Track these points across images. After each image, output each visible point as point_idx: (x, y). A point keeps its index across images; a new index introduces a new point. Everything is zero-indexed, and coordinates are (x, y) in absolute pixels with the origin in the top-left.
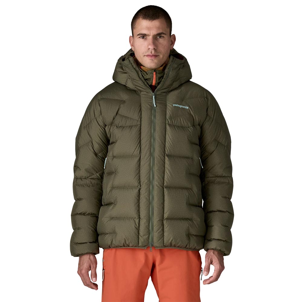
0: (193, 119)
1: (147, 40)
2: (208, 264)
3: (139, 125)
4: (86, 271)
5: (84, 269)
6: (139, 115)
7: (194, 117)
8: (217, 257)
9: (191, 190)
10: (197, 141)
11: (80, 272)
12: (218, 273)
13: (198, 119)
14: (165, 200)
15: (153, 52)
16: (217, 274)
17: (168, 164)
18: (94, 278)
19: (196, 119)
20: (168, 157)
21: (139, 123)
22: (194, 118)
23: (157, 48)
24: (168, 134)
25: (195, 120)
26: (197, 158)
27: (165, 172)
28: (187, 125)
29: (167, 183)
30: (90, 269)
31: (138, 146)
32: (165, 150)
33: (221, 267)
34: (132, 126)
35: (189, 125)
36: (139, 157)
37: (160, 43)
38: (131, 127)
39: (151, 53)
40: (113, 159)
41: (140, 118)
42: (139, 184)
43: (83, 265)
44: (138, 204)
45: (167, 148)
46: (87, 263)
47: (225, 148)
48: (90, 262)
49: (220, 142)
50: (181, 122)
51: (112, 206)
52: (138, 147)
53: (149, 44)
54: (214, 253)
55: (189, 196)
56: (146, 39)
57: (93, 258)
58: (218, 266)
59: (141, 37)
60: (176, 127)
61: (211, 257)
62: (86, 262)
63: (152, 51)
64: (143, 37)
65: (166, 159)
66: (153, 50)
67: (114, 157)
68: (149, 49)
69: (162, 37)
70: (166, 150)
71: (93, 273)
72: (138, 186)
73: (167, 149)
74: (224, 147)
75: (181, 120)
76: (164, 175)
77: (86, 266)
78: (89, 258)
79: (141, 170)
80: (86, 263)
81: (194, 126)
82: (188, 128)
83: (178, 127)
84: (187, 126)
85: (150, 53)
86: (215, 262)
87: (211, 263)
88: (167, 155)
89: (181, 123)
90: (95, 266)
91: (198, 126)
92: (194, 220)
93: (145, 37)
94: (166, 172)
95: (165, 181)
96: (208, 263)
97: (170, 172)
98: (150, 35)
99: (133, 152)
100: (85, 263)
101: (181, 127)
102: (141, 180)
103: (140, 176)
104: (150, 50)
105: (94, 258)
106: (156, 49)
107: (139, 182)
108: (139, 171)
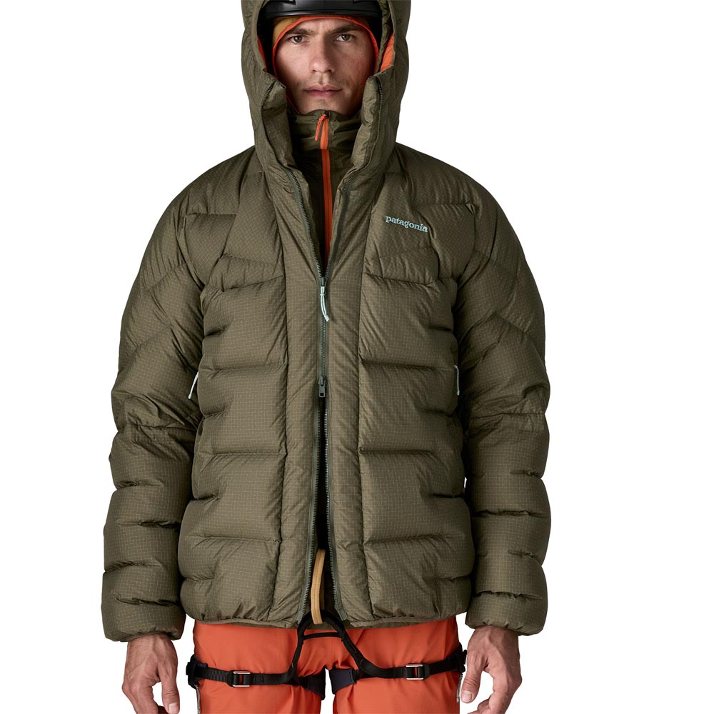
0: (439, 260)
1: (308, 46)
2: (475, 673)
3: (281, 279)
4: (145, 685)
5: (139, 678)
6: (277, 250)
7: (440, 256)
8: (500, 652)
9: (432, 457)
10: (448, 321)
11: (127, 688)
12: (505, 698)
13: (452, 260)
14: (363, 488)
15: (326, 80)
16: (501, 700)
17: (368, 386)
18: (171, 705)
19: (445, 262)
20: (365, 368)
21: (279, 273)
22: (441, 260)
23: (336, 70)
24: (367, 303)
25: (442, 264)
26: (448, 369)
27: (361, 408)
28: (421, 278)
29: (365, 438)
30: (157, 677)
31: (280, 337)
32: (357, 348)
33: (510, 680)
34: (262, 283)
35: (427, 278)
36: (285, 367)
37: (345, 56)
38: (259, 285)
39: (321, 83)
40: (215, 375)
41: (280, 258)
42: (283, 444)
43: (136, 666)
44: (278, 500)
45: (364, 341)
46: (147, 664)
47: (523, 339)
48: (156, 661)
49: (511, 322)
50: (405, 269)
51: (211, 503)
52: (279, 340)
53: (314, 58)
54: (491, 639)
55: (430, 472)
56: (306, 44)
57: (166, 648)
58: (503, 678)
59: (293, 40)
60: (389, 283)
61: (482, 651)
62: (146, 660)
63: (322, 78)
64: (298, 37)
65: (360, 372)
66: (325, 75)
67: (218, 369)
68: (314, 71)
69: (351, 38)
70: (360, 346)
71: (169, 689)
72: (279, 450)
73: (364, 345)
74: (523, 336)
75: (404, 264)
76: (358, 418)
77: (143, 670)
78: (154, 649)
79: (287, 404)
80: (144, 663)
81: (439, 278)
82: (425, 285)
83: (396, 281)
84: (421, 281)
85: (318, 84)
86: (494, 667)
87: (485, 667)
88: (364, 362)
89: (405, 272)
90: (170, 670)
91: (451, 280)
92: (447, 538)
93: (303, 39)
94: (364, 410)
95: (360, 436)
96: (475, 669)
97: (374, 408)
98: (317, 33)
99: (266, 357)
100: (142, 663)
101: (405, 282)
102: (287, 434)
103: (285, 421)
104: (317, 73)
105: (169, 648)
106: (333, 70)
107: (281, 438)
108: (284, 407)
